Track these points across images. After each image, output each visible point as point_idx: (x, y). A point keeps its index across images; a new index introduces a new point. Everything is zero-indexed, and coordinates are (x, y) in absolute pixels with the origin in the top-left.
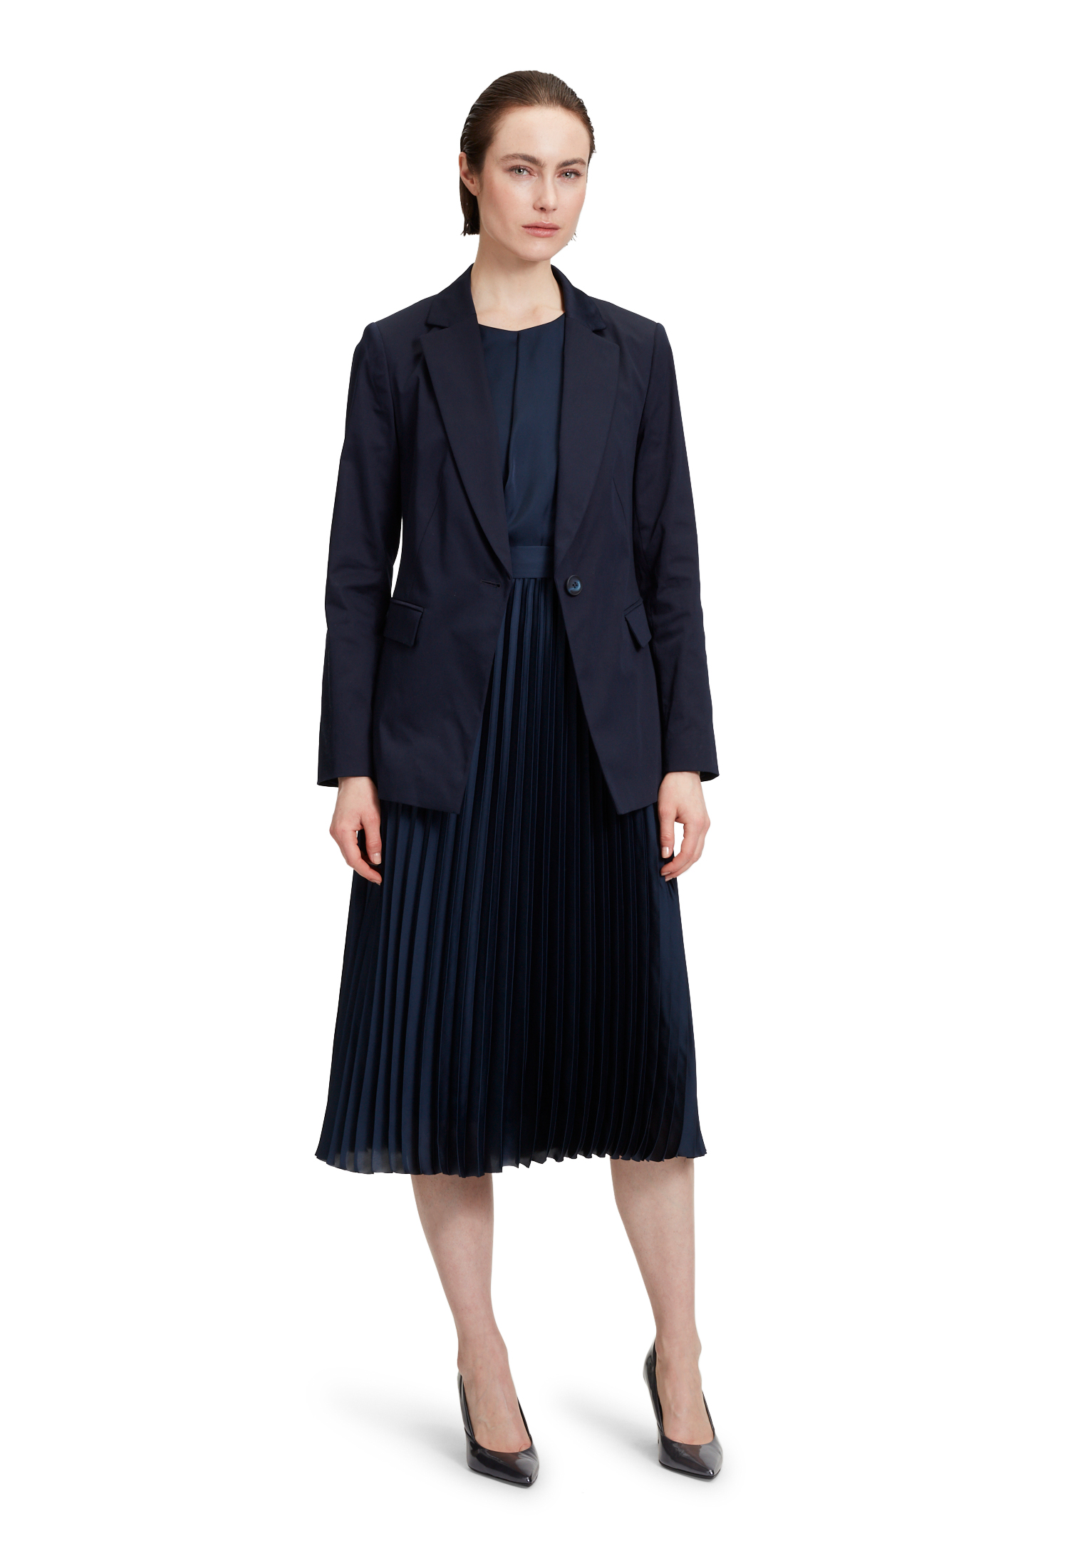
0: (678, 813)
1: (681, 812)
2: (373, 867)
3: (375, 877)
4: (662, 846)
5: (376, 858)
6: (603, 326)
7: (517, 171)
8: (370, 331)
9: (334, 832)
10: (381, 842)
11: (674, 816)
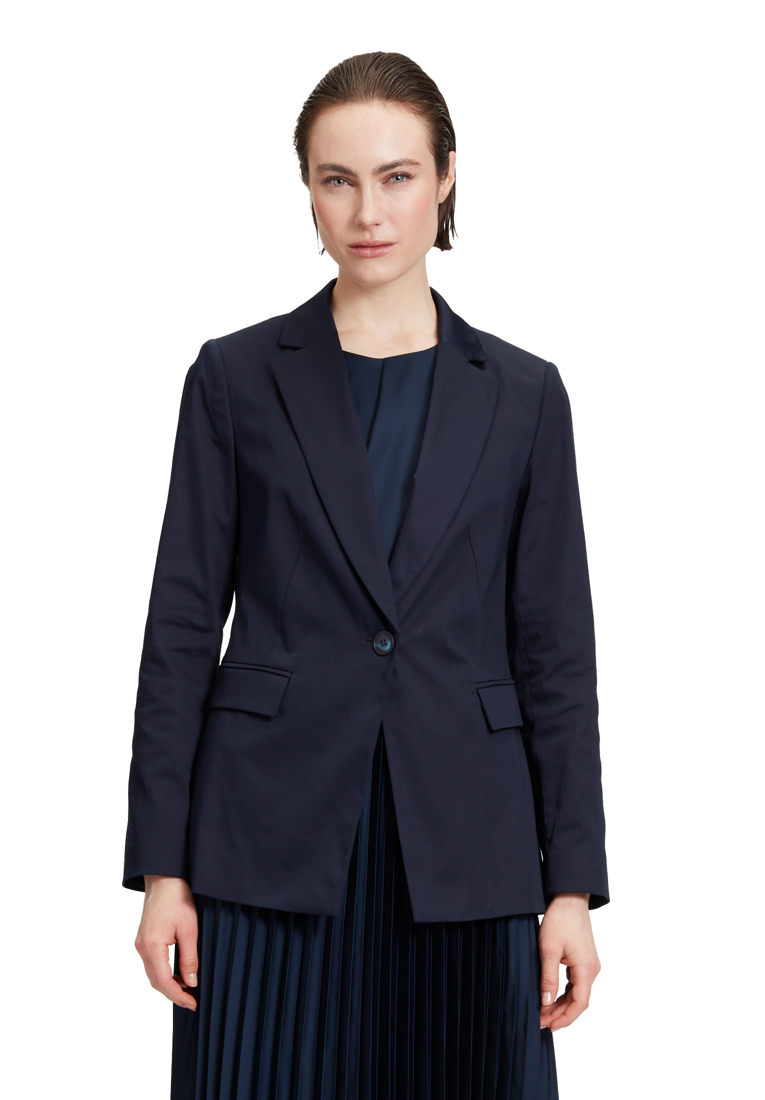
0: (564, 952)
1: (568, 952)
2: (188, 990)
3: (190, 1003)
4: (543, 992)
5: (192, 980)
6: (482, 358)
7: (336, 182)
8: (207, 349)
9: (141, 946)
10: (198, 960)
11: (559, 955)
